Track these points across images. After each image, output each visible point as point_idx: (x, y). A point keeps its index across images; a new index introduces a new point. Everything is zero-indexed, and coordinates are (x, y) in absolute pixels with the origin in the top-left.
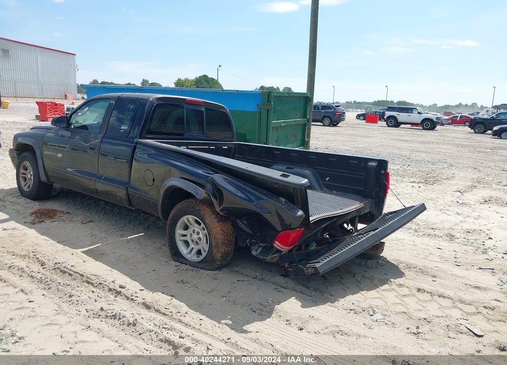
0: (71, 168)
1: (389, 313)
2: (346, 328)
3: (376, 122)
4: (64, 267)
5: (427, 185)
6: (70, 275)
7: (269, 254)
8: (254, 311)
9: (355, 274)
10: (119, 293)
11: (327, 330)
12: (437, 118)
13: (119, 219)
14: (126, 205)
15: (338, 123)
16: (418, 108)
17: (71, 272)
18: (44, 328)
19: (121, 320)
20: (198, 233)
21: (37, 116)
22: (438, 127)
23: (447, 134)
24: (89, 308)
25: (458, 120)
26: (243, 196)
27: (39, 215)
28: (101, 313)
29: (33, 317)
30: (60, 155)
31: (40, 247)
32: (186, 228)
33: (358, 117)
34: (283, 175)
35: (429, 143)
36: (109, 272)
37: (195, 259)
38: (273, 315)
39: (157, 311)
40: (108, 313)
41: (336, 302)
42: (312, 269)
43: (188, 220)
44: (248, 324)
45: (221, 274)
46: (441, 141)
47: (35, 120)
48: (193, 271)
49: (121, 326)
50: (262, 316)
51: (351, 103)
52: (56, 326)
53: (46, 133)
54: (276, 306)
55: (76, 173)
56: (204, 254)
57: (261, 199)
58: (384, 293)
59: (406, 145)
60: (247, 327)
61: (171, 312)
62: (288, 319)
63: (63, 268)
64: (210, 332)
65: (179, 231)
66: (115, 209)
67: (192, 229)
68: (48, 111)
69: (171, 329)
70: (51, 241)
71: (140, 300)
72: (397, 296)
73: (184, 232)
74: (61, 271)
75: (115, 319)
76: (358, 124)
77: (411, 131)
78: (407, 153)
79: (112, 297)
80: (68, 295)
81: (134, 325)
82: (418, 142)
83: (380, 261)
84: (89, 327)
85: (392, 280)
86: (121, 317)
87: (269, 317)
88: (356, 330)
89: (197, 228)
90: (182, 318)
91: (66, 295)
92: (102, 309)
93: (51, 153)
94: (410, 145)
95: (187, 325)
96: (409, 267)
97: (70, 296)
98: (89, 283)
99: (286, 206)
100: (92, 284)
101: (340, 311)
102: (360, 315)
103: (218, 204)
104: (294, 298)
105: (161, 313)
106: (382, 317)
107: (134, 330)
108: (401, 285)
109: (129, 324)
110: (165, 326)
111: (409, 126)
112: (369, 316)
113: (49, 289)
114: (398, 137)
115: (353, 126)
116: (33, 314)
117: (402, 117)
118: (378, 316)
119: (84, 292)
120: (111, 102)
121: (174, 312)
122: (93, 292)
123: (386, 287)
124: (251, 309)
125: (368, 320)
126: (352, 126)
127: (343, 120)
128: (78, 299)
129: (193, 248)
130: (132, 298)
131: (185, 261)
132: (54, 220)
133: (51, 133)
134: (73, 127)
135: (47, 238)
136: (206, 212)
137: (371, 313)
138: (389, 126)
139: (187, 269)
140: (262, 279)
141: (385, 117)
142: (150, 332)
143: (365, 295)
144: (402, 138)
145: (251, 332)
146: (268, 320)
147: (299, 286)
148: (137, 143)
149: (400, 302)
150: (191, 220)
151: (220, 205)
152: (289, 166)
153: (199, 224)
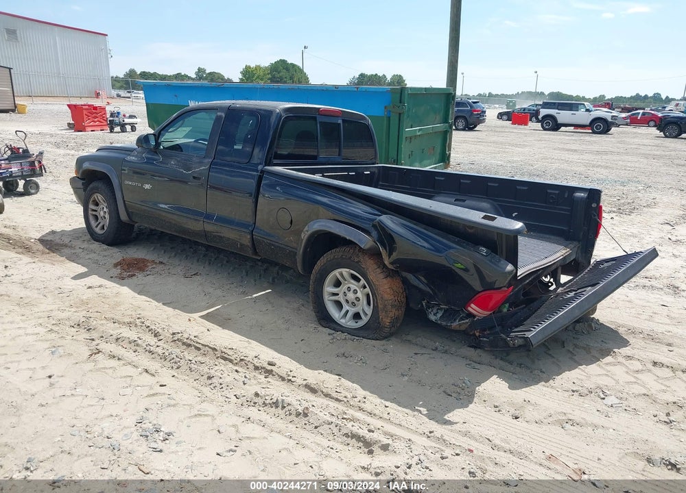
0: (166, 204)
1: (625, 395)
2: (577, 415)
3: (526, 124)
4: (187, 339)
5: (622, 215)
6: (198, 349)
7: (455, 320)
8: (449, 395)
9: (563, 342)
10: (270, 372)
11: (551, 419)
12: (613, 116)
13: (232, 271)
14: (250, 253)
15: (475, 127)
16: (585, 103)
17: (198, 345)
18: (193, 420)
19: (286, 409)
20: (355, 292)
21: (69, 124)
22: (613, 129)
23: (628, 140)
24: (238, 393)
25: (639, 118)
26: (426, 245)
27: (126, 267)
28: (256, 400)
29: (174, 406)
30: (147, 186)
31: (143, 310)
32: (338, 284)
33: (500, 116)
34: (485, 217)
35: (606, 153)
36: (247, 344)
37: (351, 325)
38: (475, 400)
39: (327, 395)
40: (266, 399)
41: (551, 381)
42: (519, 340)
43: (341, 274)
44: (449, 412)
45: (391, 345)
46: (622, 151)
47: (67, 129)
48: (353, 341)
49: (288, 417)
50: (462, 401)
51: (485, 96)
52: (206, 418)
53: (125, 156)
54: (477, 388)
55: (173, 211)
56: (365, 319)
57: (451, 248)
58: (609, 368)
59: (575, 157)
60: (448, 417)
61: (345, 397)
62: (496, 404)
63: (185, 340)
64: (403, 423)
65: (328, 289)
66: (221, 256)
67: (346, 287)
68: (85, 117)
69: (353, 420)
70: (155, 303)
71: (299, 381)
72: (627, 373)
73: (335, 290)
74: (184, 344)
75: (277, 407)
76: (503, 127)
77: (576, 137)
78: (582, 169)
79: (262, 377)
80: (206, 377)
81: (306, 415)
82: (591, 152)
83: (593, 325)
84: (249, 418)
85: (615, 350)
86: (285, 405)
87: (471, 402)
88: (589, 419)
89: (354, 285)
90: (362, 405)
91: (202, 376)
92: (257, 395)
93: (134, 184)
94: (581, 157)
95: (371, 414)
96: (633, 332)
97: (209, 378)
98: (225, 359)
99: (489, 257)
100: (231, 361)
101: (559, 393)
102: (588, 397)
103: (387, 254)
104: (495, 376)
105: (332, 398)
106: (617, 401)
107: (306, 422)
108: (629, 357)
109: (298, 415)
110: (345, 417)
111: (572, 129)
112: (600, 400)
113: (178, 368)
114: (561, 146)
115: (498, 129)
116: (172, 402)
117: (563, 116)
118: (611, 400)
119: (225, 371)
120: (219, 114)
121: (349, 396)
122: (237, 371)
123: (609, 359)
124: (444, 392)
125: (600, 405)
126: (494, 130)
127: (483, 121)
128: (221, 381)
129: (347, 311)
130: (289, 378)
131: (339, 327)
132: (148, 273)
133: (133, 156)
134: (162, 147)
135: (149, 299)
136: (369, 265)
137: (602, 396)
138: (545, 129)
139: (345, 339)
140: (446, 352)
141: (540, 117)
142: (329, 424)
143: (586, 370)
144: (568, 146)
145: (456, 423)
146: (471, 406)
147: (498, 360)
148: (262, 172)
149: (634, 380)
150: (345, 274)
151: (390, 255)
152: (459, 197)
153: (358, 280)
